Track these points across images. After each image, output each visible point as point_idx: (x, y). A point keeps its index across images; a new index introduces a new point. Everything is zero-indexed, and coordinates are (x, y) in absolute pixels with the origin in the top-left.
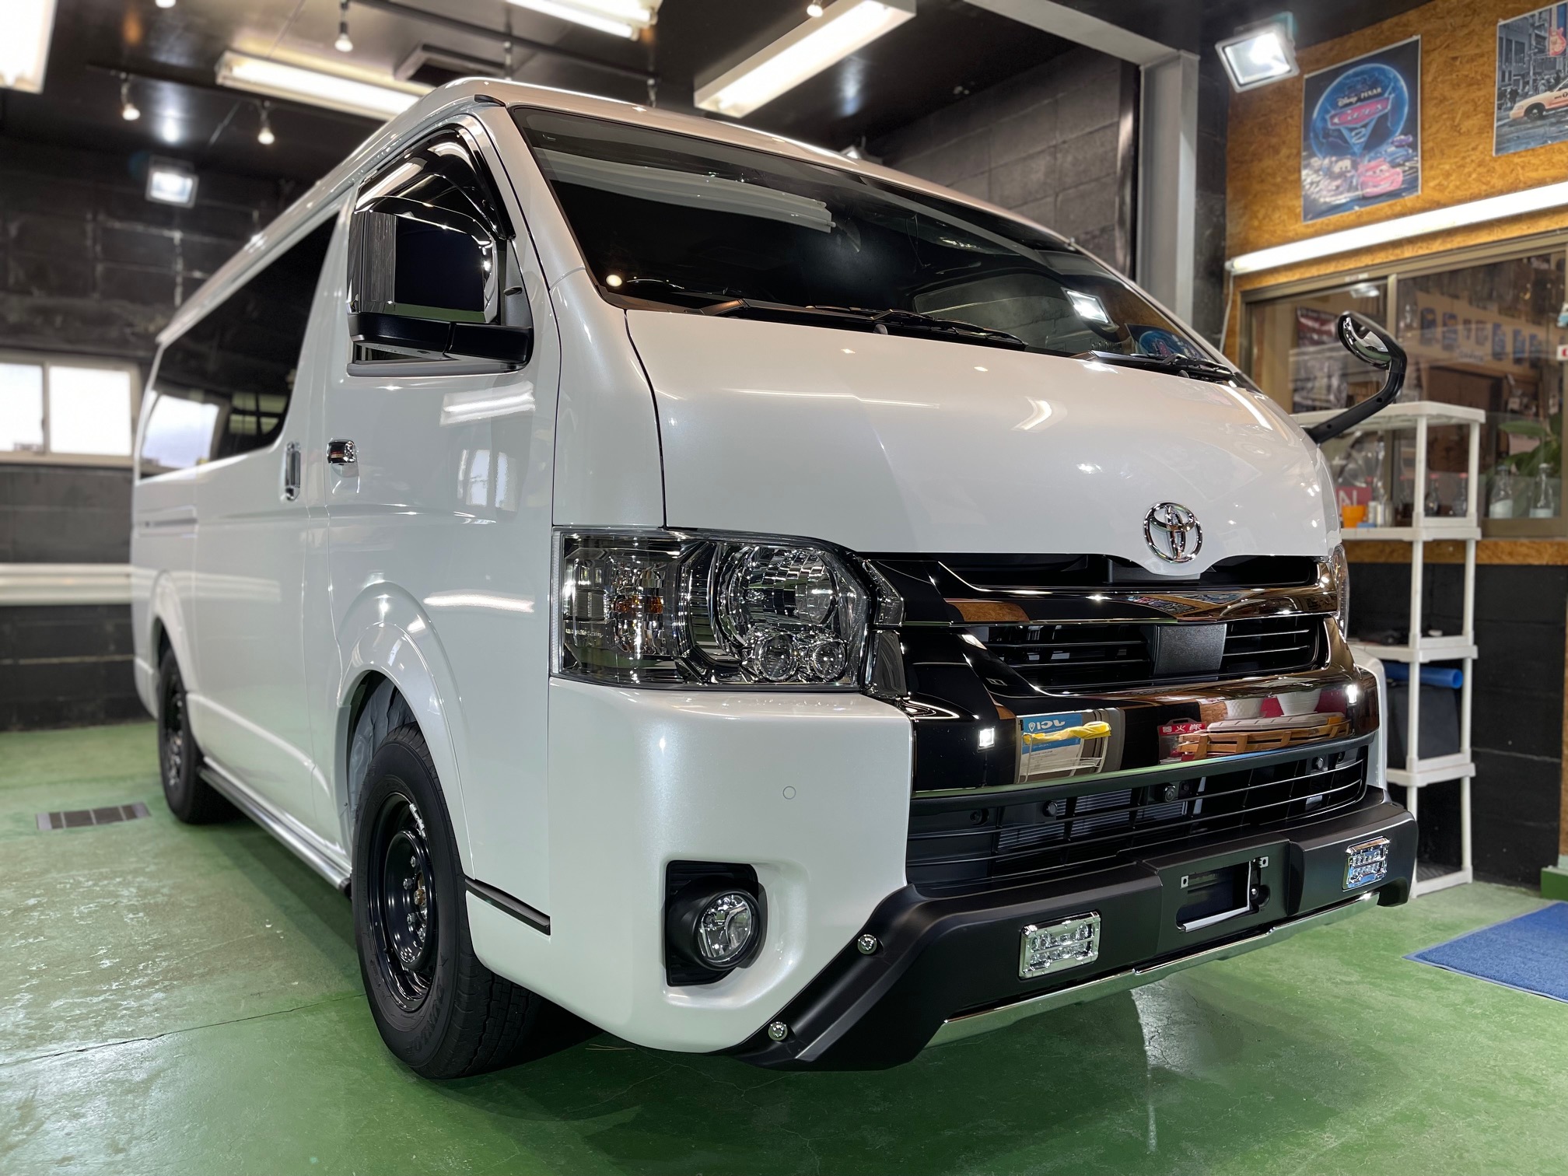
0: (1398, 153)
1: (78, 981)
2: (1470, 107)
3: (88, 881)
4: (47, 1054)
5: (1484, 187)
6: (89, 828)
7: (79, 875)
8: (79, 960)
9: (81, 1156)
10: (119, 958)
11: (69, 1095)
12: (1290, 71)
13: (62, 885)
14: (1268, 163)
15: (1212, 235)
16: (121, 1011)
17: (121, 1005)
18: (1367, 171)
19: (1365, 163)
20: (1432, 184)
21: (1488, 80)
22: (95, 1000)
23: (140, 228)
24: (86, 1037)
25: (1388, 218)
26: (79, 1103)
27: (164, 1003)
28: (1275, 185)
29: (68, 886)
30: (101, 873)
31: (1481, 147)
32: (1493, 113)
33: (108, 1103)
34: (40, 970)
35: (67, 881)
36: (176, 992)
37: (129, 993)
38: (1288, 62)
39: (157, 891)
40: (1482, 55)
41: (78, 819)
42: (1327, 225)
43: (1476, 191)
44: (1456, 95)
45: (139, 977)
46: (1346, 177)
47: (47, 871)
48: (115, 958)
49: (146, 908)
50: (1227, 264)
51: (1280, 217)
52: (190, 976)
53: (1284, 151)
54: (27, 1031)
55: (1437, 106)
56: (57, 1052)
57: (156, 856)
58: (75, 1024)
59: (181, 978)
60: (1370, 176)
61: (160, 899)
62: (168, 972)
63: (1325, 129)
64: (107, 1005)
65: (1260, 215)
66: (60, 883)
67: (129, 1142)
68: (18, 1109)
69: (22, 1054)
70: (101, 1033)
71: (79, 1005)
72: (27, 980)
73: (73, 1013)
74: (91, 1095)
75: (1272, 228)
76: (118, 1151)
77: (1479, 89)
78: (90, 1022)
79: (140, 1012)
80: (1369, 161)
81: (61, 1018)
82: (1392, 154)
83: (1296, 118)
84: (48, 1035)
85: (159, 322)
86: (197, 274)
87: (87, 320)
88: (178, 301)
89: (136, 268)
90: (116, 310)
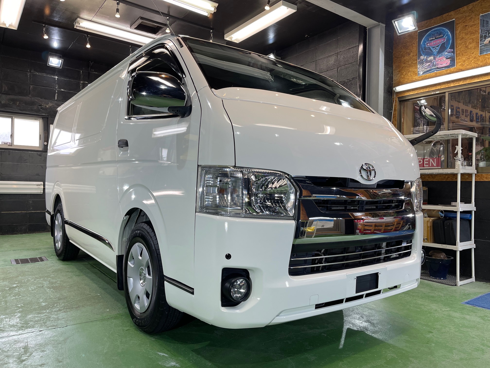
0: (448, 54)
1: (35, 309)
2: (471, 40)
3: (32, 279)
4: (30, 332)
5: (476, 65)
6: (29, 264)
7: (29, 278)
8: (34, 303)
9: (48, 363)
11: (39, 345)
12: (415, 29)
13: (24, 281)
14: (407, 58)
15: (389, 79)
16: (51, 319)
17: (51, 317)
18: (438, 60)
19: (438, 58)
20: (459, 64)
21: (477, 32)
22: (42, 315)
23: (45, 75)
24: (41, 326)
25: (445, 74)
26: (43, 347)
27: (66, 316)
28: (408, 64)
29: (26, 281)
30: (36, 277)
31: (475, 53)
32: (479, 42)
33: (53, 347)
34: (22, 306)
35: (25, 279)
36: (69, 313)
37: (53, 313)
38: (415, 26)
39: (56, 283)
40: (475, 25)
41: (25, 261)
42: (426, 77)
43: (474, 66)
44: (467, 37)
45: (55, 308)
46: (432, 62)
47: (18, 277)
48: (46, 303)
49: (53, 287)
50: (394, 89)
51: (411, 74)
52: (72, 308)
53: (412, 54)
54: (21, 325)
55: (460, 40)
56: (32, 331)
57: (53, 272)
58: (37, 322)
59: (69, 309)
60: (440, 62)
61: (57, 285)
62: (65, 307)
63: (425, 47)
64: (46, 317)
65: (404, 73)
66: (23, 280)
67: (63, 359)
68: (23, 349)
69: (21, 332)
70: (46, 325)
71: (37, 317)
72: (18, 309)
73: (35, 319)
74: (46, 344)
75: (408, 78)
76: (60, 362)
77: (474, 35)
78: (42, 322)
79: (58, 319)
80: (439, 57)
81: (32, 321)
82: (446, 55)
83: (415, 44)
84: (28, 326)
85: (50, 105)
86: (62, 90)
87: (27, 103)
88: (56, 98)
89: (43, 87)
90: (36, 100)
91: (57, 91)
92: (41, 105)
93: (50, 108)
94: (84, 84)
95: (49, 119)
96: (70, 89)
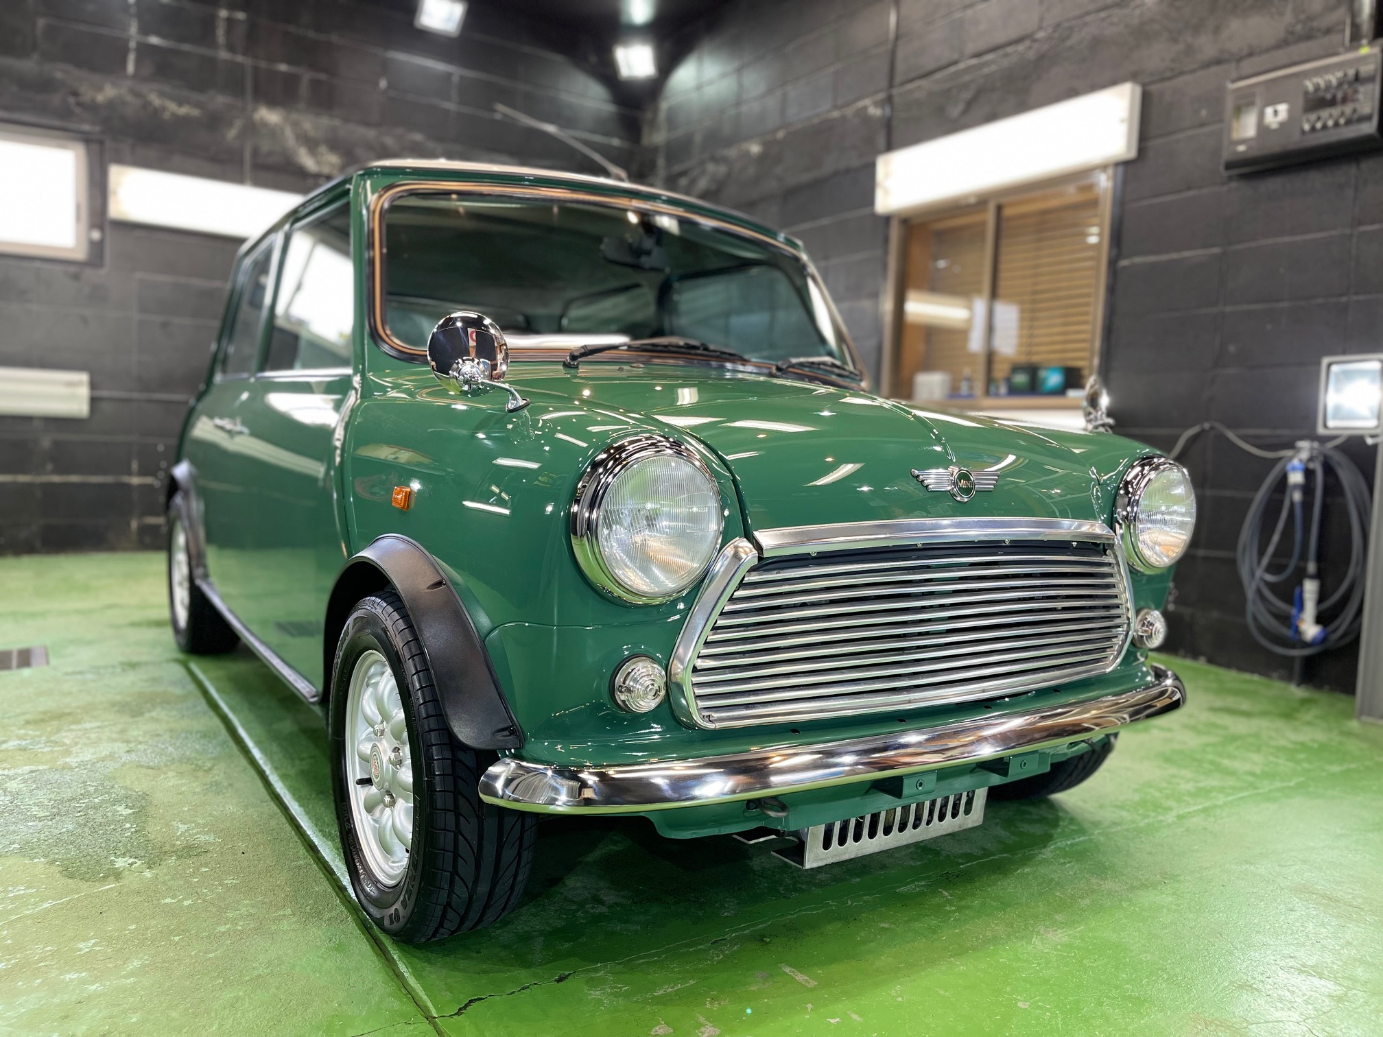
85: (108, 92)
86: (154, 40)
87: (24, 83)
88: (131, 68)
89: (83, 27)
90: (59, 75)
91: (132, 45)
92: (75, 94)
93: (111, 104)
94: (230, 22)
95: (109, 144)
96: (181, 39)
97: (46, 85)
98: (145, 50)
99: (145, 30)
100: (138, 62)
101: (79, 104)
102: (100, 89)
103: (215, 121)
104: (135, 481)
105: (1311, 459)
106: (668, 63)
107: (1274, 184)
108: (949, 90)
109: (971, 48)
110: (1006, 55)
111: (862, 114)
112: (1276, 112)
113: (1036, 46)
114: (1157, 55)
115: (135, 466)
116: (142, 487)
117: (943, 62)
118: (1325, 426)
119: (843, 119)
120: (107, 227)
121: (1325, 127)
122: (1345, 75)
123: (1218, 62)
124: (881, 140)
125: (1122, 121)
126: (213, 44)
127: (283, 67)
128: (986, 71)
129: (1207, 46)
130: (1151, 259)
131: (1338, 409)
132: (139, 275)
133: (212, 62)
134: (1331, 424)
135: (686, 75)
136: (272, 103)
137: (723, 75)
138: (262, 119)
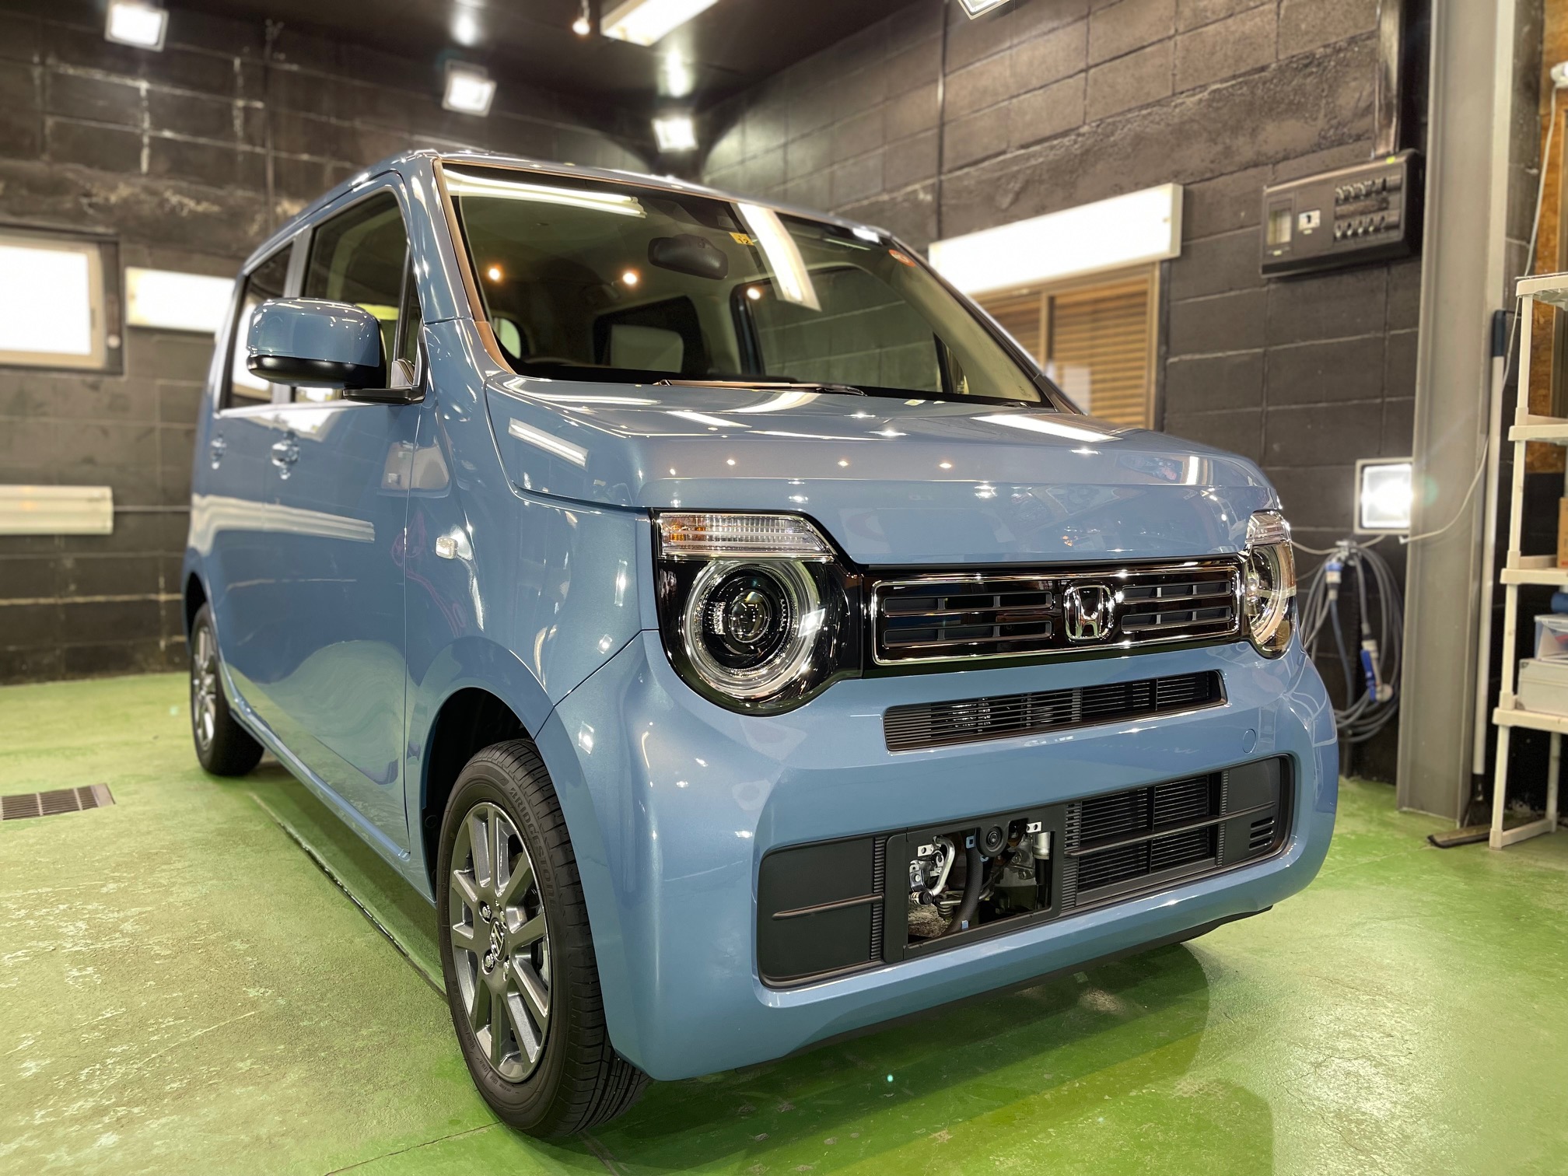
6: (32, 820)
10: (51, 1056)
23: (98, 75)
30: (39, 896)
36: (136, 1133)
41: (20, 807)
45: (79, 1096)
48: (43, 1057)
49: (97, 959)
59: (145, 1101)
62: (125, 1088)
85: (122, 191)
86: (167, 134)
87: (35, 186)
88: (145, 166)
89: (94, 124)
90: (70, 175)
91: (146, 140)
92: (88, 195)
93: (125, 203)
94: (248, 111)
95: (123, 246)
96: (197, 132)
97: (57, 187)
98: (158, 145)
99: (158, 124)
100: (152, 158)
101: (91, 205)
102: (113, 188)
103: (236, 217)
104: (163, 597)
105: (1351, 556)
106: (709, 136)
107: (1312, 286)
108: (999, 179)
109: (1017, 138)
110: (1052, 148)
111: (912, 197)
112: (1309, 218)
113: (1080, 139)
114: (1197, 155)
115: (162, 582)
116: (167, 602)
117: (990, 152)
118: (1361, 526)
119: (893, 199)
120: (125, 333)
121: (1355, 234)
122: (1374, 183)
123: (1256, 165)
124: (932, 228)
125: (1165, 220)
126: (232, 136)
127: (305, 157)
128: (1033, 162)
129: (1245, 148)
130: (1197, 357)
131: (1372, 509)
132: (160, 382)
133: (229, 156)
134: (1366, 524)
135: (729, 147)
136: (295, 195)
137: (768, 151)
138: (285, 212)
